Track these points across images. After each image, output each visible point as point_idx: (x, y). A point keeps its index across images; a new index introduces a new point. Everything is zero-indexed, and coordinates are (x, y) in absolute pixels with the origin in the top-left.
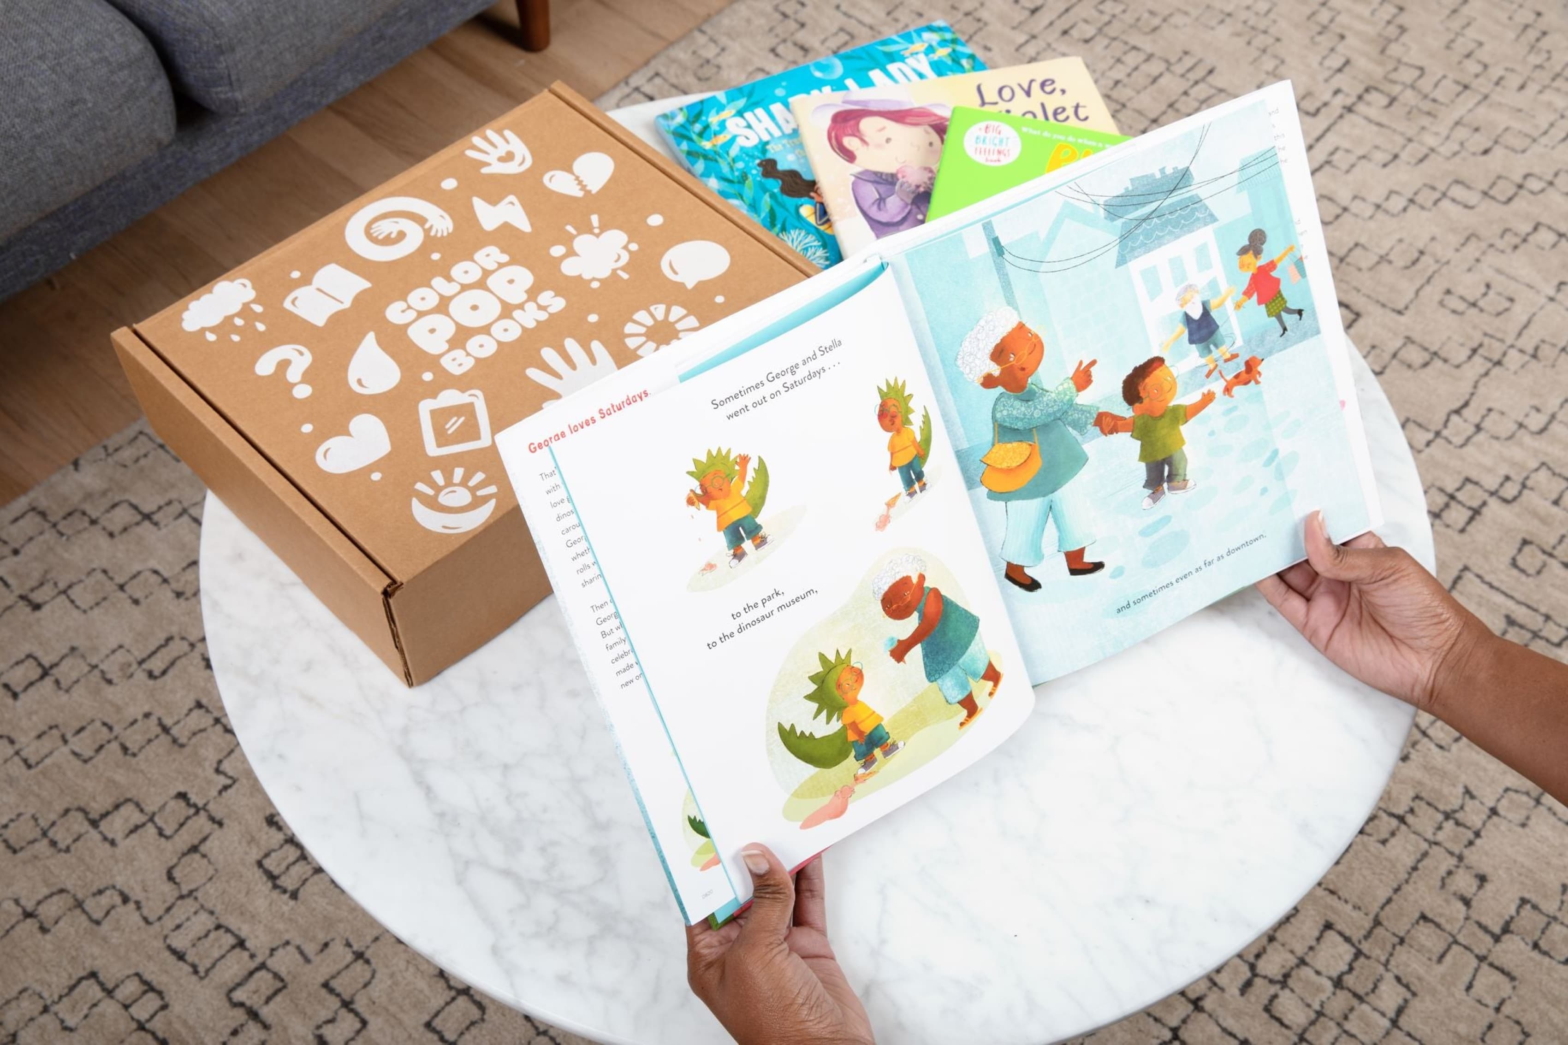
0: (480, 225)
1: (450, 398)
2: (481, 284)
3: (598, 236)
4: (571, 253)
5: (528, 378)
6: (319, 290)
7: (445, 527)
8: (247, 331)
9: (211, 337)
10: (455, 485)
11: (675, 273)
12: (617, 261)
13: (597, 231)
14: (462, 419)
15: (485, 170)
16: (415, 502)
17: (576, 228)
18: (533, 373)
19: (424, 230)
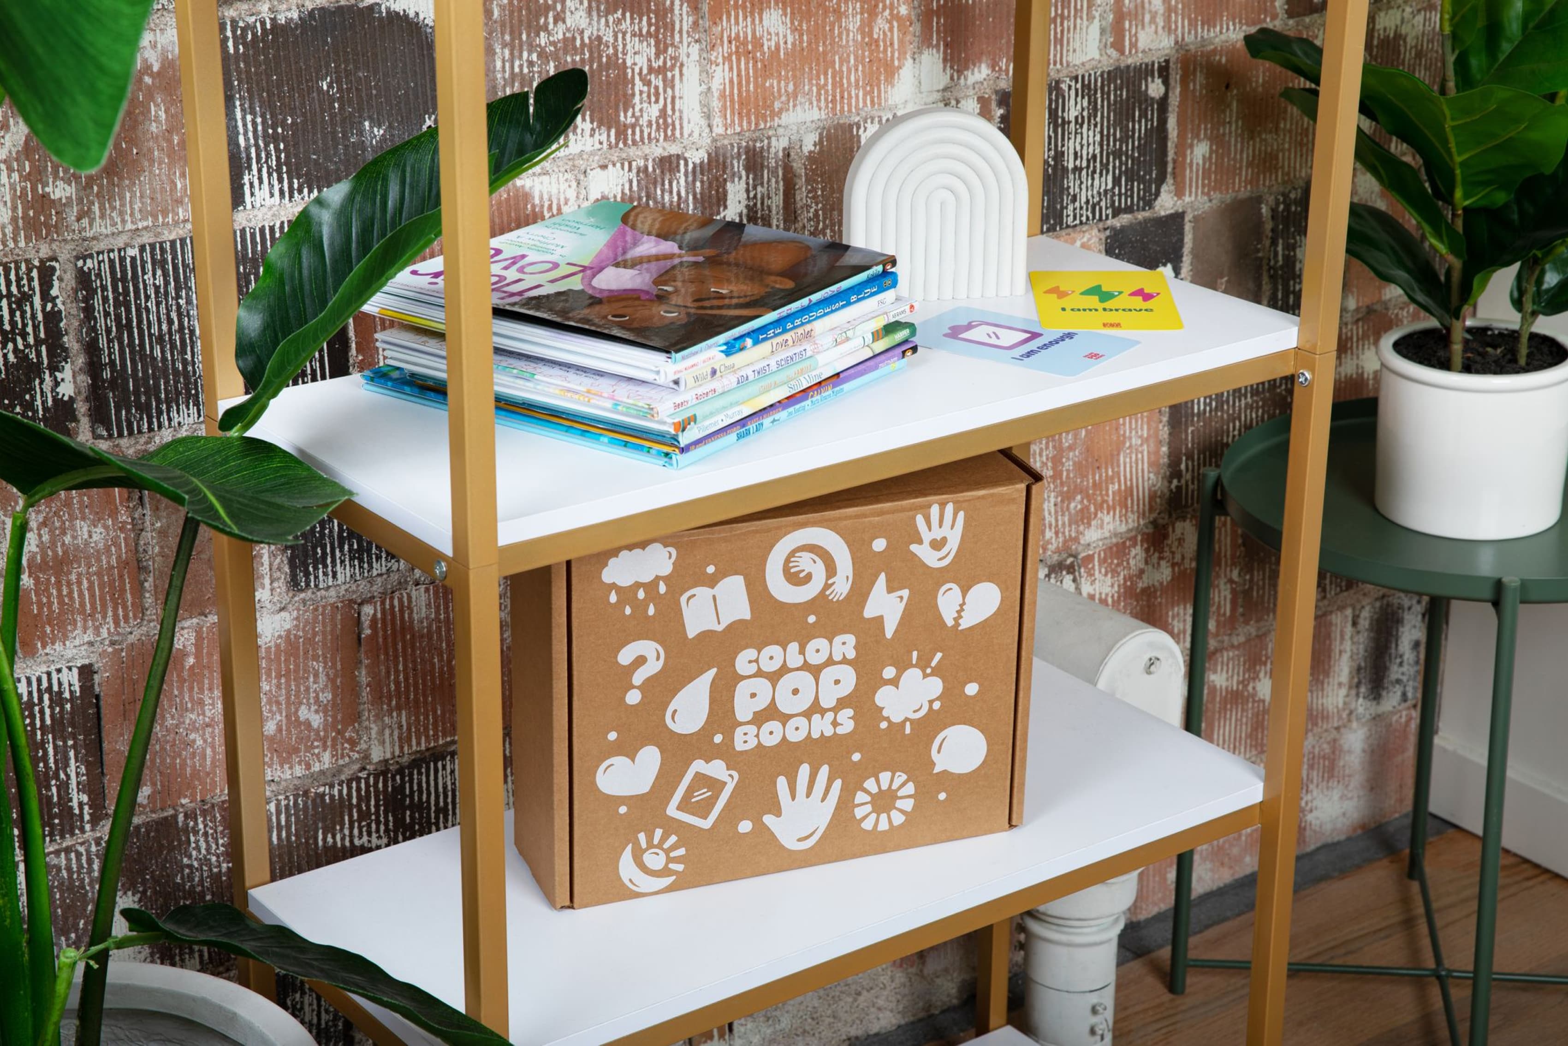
0: (863, 608)
1: (717, 769)
2: (815, 671)
3: (925, 676)
4: (895, 682)
5: (775, 784)
6: (714, 597)
7: (631, 880)
8: (640, 607)
9: (613, 598)
10: (662, 849)
11: (939, 752)
12: (915, 712)
13: (929, 671)
14: (709, 794)
15: (914, 548)
16: (629, 847)
17: (918, 658)
18: (782, 783)
19: (826, 584)
